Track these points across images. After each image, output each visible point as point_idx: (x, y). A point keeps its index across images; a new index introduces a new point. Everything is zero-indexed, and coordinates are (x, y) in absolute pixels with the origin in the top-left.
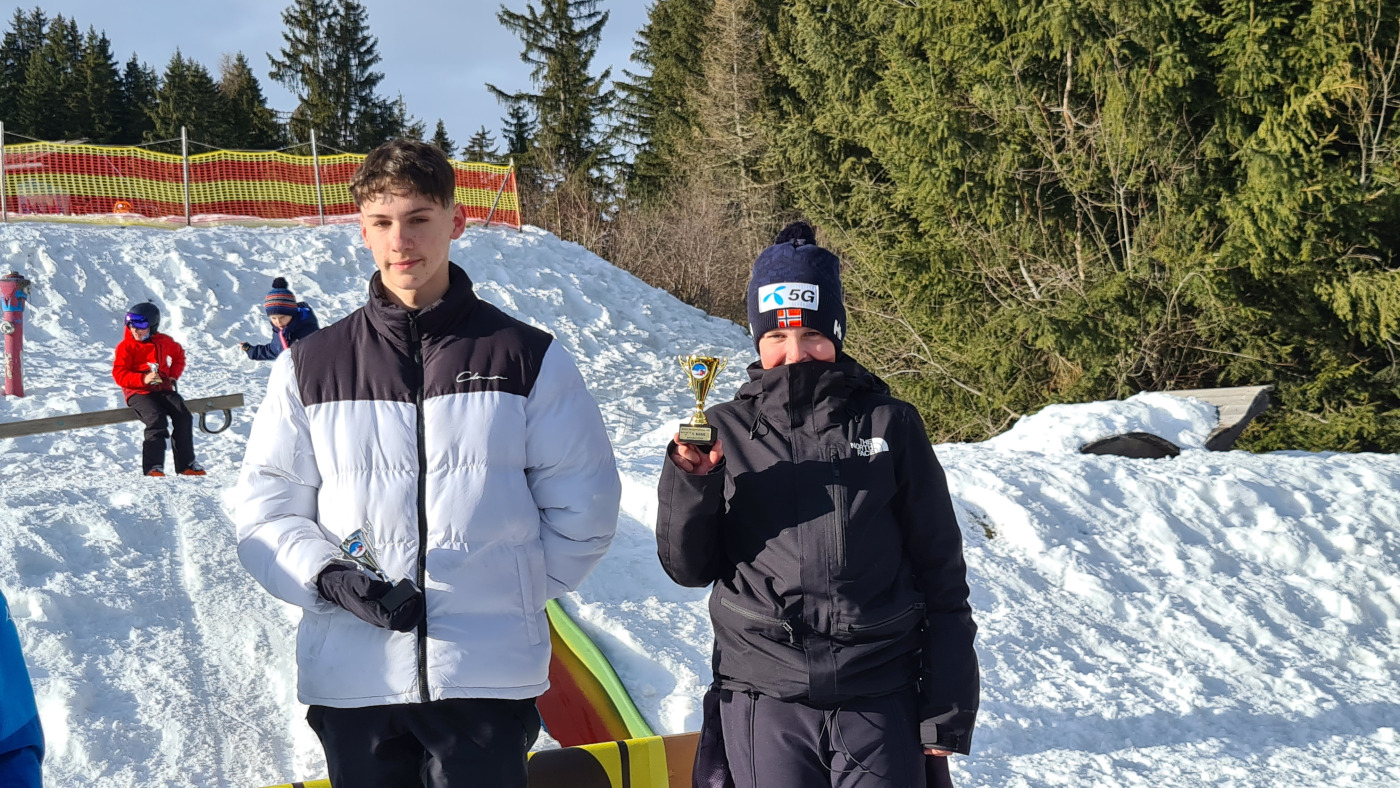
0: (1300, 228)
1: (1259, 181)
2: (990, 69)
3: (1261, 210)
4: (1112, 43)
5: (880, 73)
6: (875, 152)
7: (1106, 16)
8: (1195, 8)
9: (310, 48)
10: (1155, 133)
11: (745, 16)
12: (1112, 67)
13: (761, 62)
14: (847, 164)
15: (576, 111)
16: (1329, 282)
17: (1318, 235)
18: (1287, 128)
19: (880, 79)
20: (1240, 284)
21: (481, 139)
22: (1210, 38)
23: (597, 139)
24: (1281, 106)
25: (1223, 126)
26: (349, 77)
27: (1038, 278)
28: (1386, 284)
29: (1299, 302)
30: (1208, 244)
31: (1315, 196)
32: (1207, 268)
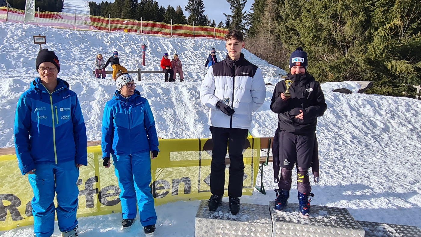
0: (383, 51)
1: (376, 41)
2: (324, 15)
3: (376, 47)
4: (350, 11)
5: (300, 15)
6: (298, 30)
7: (350, 5)
8: (369, 5)
9: (192, 5)
10: (356, 30)
11: (273, 2)
12: (349, 16)
13: (275, 11)
14: (292, 32)
15: (239, 19)
16: (388, 62)
17: (387, 52)
18: (384, 30)
19: (300, 16)
20: (369, 61)
21: (221, 23)
22: (370, 11)
23: (242, 25)
24: (384, 26)
25: (370, 29)
26: (199, 11)
27: (327, 57)
28: (400, 63)
29: (380, 66)
30: (363, 53)
31: (388, 45)
32: (363, 58)
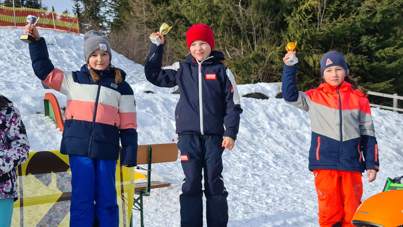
0: (301, 41)
1: (291, 27)
3: (291, 36)
16: (308, 56)
17: (306, 43)
18: (299, 14)
23: (102, 14)
24: (298, 7)
25: (282, 12)
30: (277, 44)
31: (306, 32)
32: (277, 51)
